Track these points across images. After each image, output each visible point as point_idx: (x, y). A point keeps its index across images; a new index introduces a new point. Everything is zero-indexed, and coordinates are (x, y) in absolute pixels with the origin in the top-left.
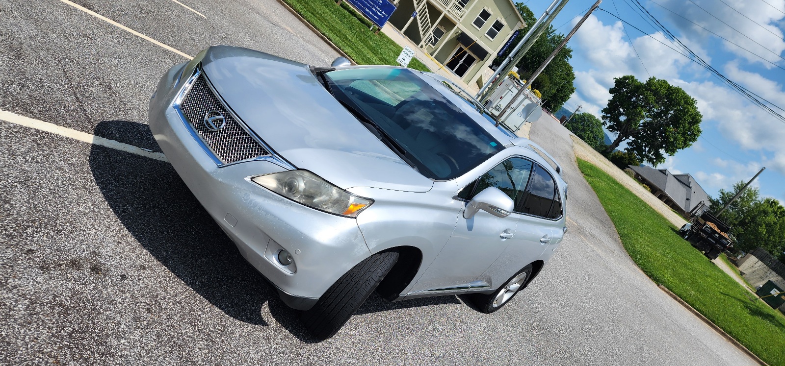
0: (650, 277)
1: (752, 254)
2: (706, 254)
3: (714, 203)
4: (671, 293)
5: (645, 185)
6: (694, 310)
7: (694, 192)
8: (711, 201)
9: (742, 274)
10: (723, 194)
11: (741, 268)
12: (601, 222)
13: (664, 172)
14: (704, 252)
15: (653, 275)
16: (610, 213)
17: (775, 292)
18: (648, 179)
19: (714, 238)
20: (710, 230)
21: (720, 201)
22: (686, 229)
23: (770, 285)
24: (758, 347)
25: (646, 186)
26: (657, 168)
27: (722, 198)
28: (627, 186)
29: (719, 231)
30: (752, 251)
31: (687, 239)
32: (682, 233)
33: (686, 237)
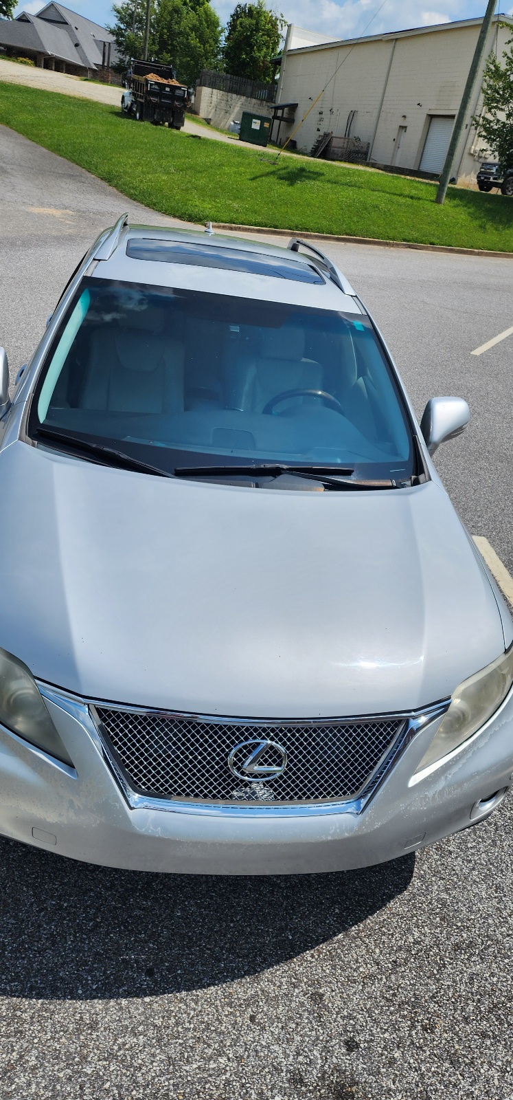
0: (190, 221)
1: (200, 85)
2: (171, 126)
3: (117, 33)
4: (222, 224)
5: (21, 59)
6: (254, 229)
7: (77, 29)
8: (112, 32)
9: (208, 121)
10: (118, 12)
11: (203, 114)
12: (71, 176)
13: (24, 18)
14: (167, 124)
15: (190, 216)
16: (56, 149)
17: (256, 125)
18: (14, 45)
19: (166, 97)
20: (156, 87)
21: (122, 26)
22: (128, 102)
23: (247, 118)
24: (325, 223)
25: (25, 60)
26: (15, 17)
27: (121, 19)
28: (17, 81)
29: (165, 82)
30: (198, 81)
31: (141, 119)
32: (127, 113)
33: (138, 115)
